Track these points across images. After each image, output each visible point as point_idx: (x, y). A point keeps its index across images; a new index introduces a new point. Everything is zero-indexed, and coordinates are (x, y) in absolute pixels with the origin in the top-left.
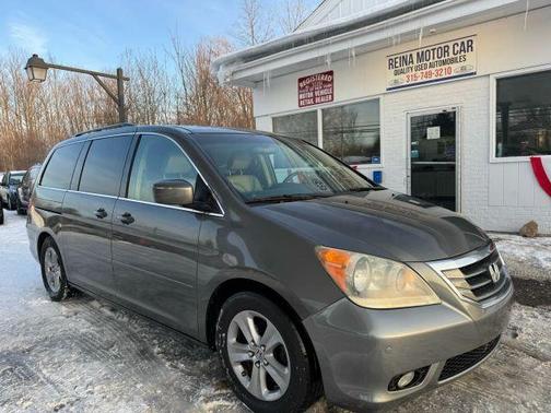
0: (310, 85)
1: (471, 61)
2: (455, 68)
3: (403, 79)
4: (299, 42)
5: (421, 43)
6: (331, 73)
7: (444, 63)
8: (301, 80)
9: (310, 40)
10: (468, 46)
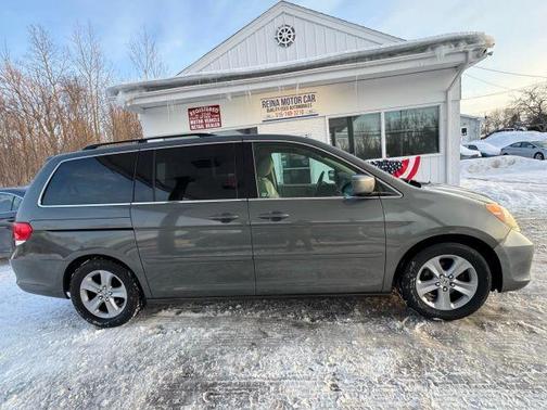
0: (200, 114)
1: (316, 107)
2: (306, 111)
3: (273, 115)
4: (205, 81)
5: (298, 91)
6: (217, 107)
7: (299, 107)
8: (190, 110)
9: (214, 80)
10: (312, 98)
